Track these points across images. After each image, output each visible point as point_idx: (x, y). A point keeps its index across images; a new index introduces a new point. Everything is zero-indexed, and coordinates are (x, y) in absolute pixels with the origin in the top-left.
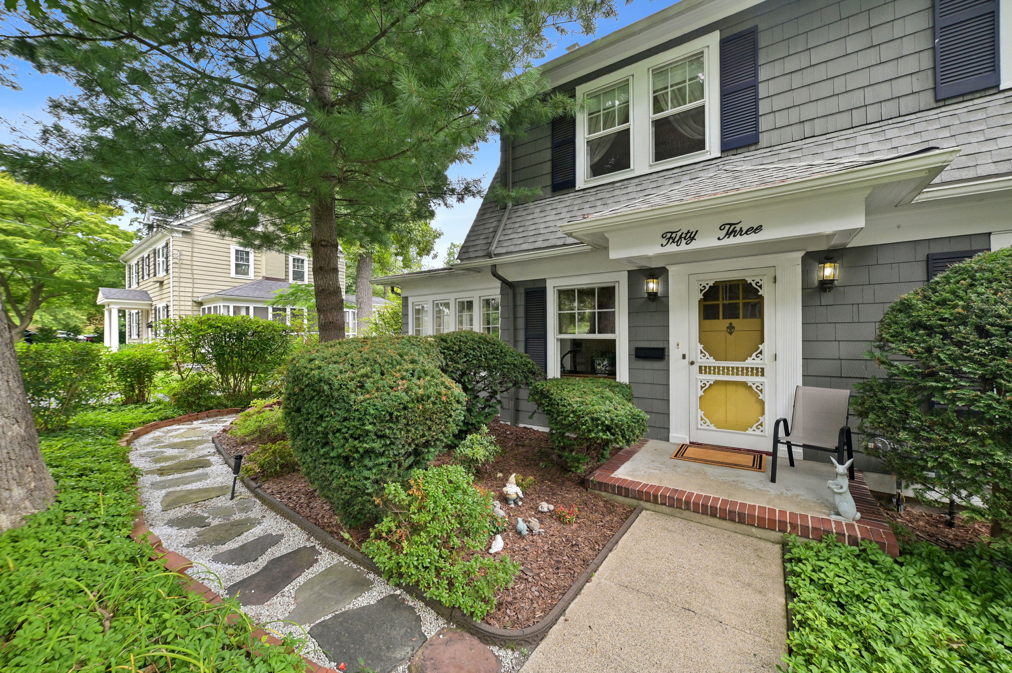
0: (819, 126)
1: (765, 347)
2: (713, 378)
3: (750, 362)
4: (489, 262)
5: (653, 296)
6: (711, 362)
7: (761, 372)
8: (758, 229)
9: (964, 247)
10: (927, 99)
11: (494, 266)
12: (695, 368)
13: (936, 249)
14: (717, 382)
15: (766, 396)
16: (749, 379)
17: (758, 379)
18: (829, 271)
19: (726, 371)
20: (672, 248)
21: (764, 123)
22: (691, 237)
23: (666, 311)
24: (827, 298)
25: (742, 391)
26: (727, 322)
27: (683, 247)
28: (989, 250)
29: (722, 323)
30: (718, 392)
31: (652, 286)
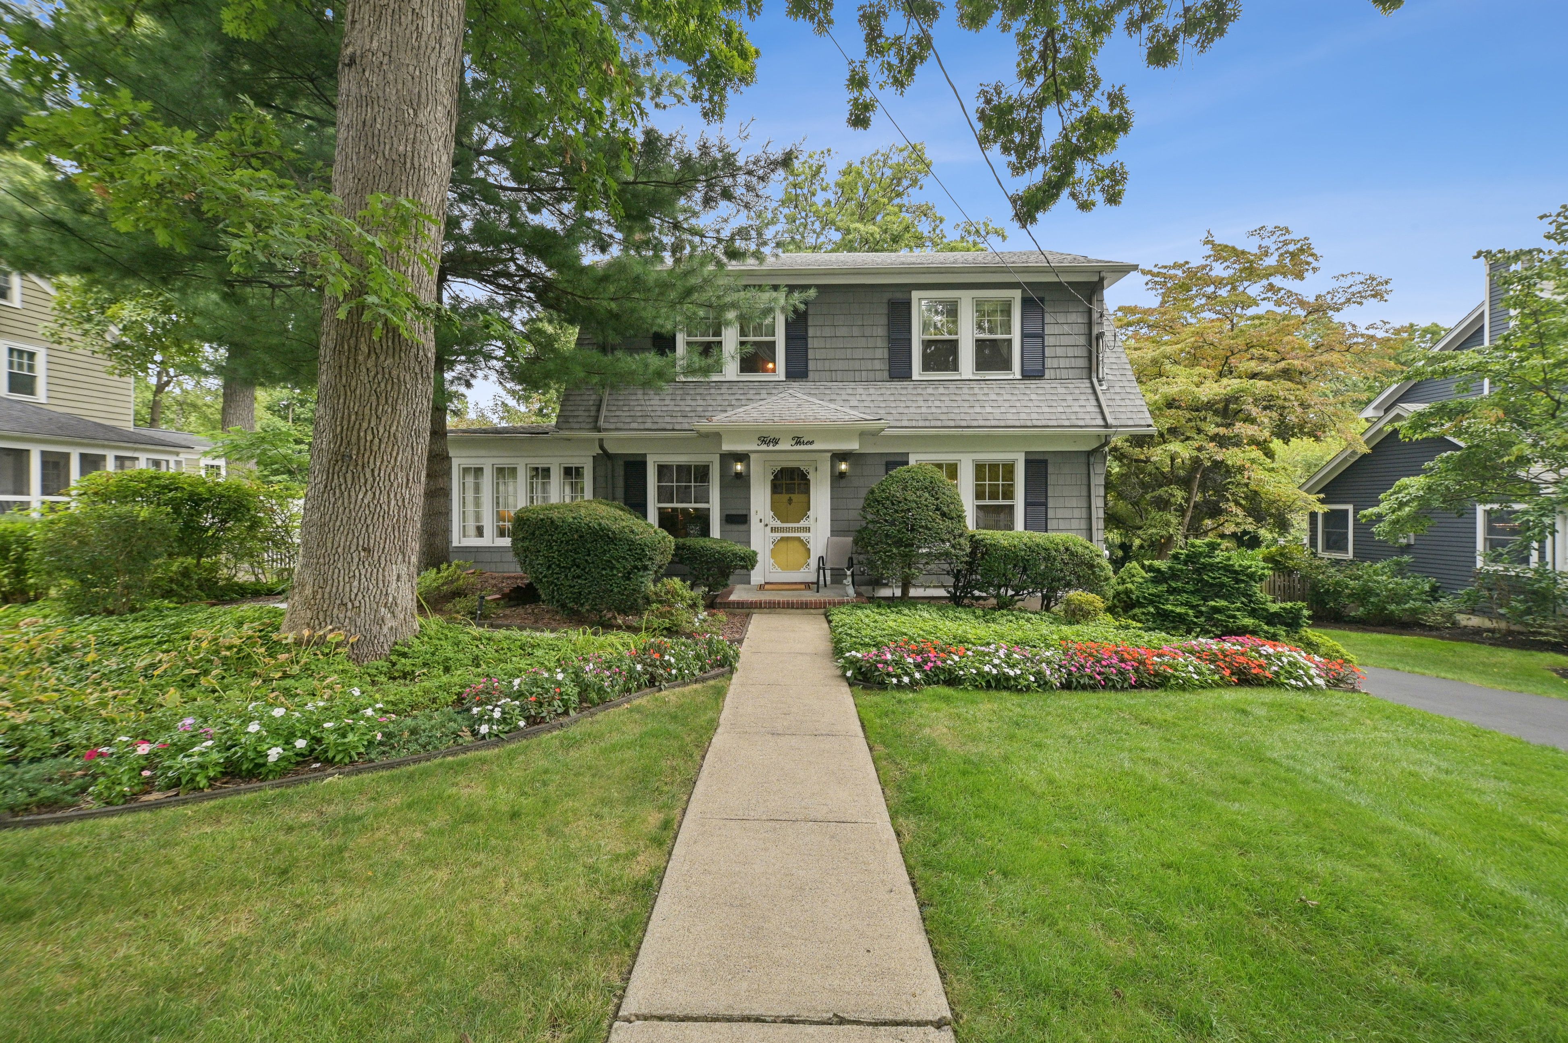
0: (839, 375)
1: (811, 513)
2: (779, 535)
3: (803, 523)
4: (596, 435)
5: (738, 475)
6: (778, 524)
7: (808, 530)
8: (812, 443)
9: (898, 459)
10: (886, 374)
11: (601, 440)
12: (768, 529)
13: (892, 459)
14: (782, 539)
15: (811, 546)
16: (802, 535)
17: (806, 535)
18: (843, 467)
19: (788, 530)
20: (764, 447)
21: (811, 365)
22: (776, 442)
23: (748, 487)
24: (843, 483)
25: (797, 544)
26: (787, 496)
27: (771, 448)
28: (907, 463)
29: (785, 497)
30: (783, 545)
31: (739, 467)
